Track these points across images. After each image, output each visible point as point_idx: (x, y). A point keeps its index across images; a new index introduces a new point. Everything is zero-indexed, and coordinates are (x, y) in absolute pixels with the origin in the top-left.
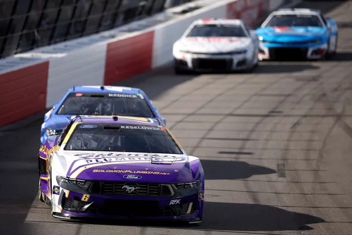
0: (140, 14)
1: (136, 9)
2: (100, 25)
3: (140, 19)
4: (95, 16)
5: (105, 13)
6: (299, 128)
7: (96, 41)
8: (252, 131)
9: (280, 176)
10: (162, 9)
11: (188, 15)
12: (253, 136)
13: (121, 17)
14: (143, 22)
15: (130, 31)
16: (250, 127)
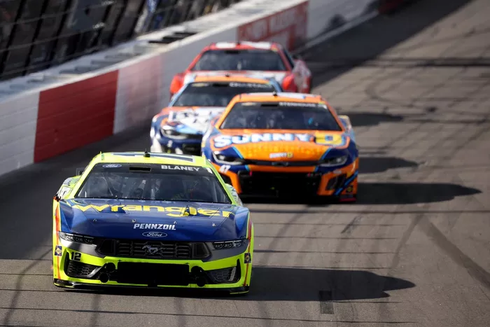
0: (95, 43)
1: (89, 33)
2: (28, 62)
3: (95, 52)
4: (20, 47)
5: (37, 42)
6: (355, 232)
7: (23, 88)
8: (278, 237)
9: (324, 313)
10: (130, 35)
11: (175, 45)
12: (280, 245)
13: (64, 48)
14: (99, 57)
15: (78, 71)
16: (275, 230)
